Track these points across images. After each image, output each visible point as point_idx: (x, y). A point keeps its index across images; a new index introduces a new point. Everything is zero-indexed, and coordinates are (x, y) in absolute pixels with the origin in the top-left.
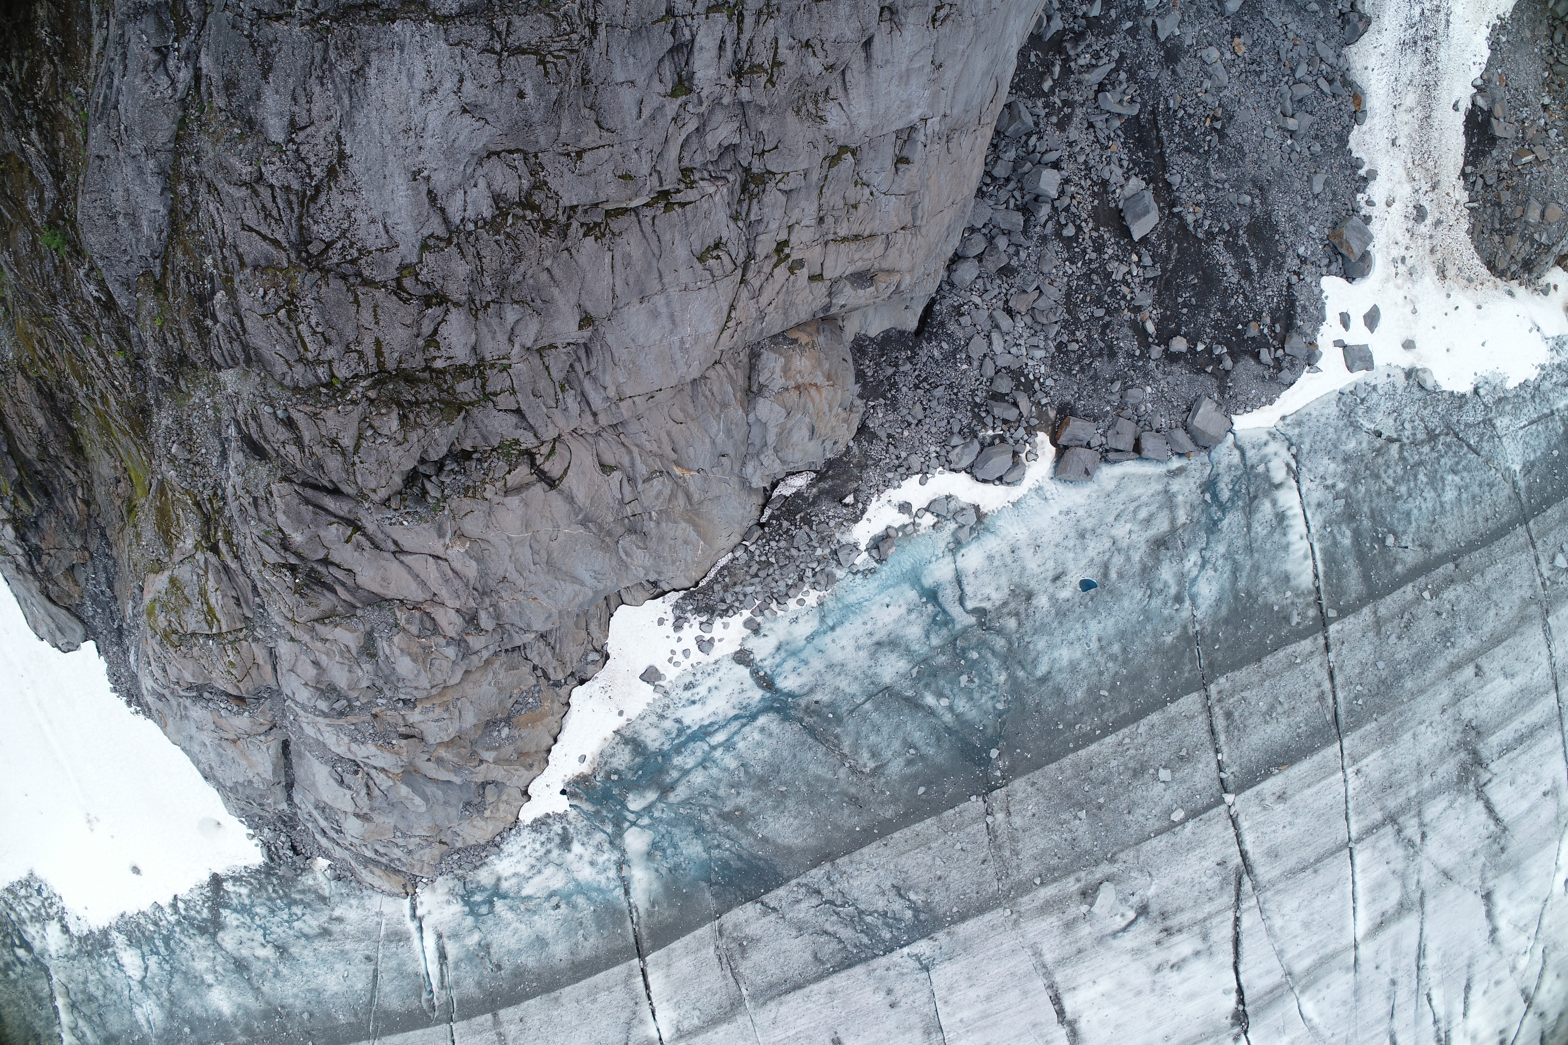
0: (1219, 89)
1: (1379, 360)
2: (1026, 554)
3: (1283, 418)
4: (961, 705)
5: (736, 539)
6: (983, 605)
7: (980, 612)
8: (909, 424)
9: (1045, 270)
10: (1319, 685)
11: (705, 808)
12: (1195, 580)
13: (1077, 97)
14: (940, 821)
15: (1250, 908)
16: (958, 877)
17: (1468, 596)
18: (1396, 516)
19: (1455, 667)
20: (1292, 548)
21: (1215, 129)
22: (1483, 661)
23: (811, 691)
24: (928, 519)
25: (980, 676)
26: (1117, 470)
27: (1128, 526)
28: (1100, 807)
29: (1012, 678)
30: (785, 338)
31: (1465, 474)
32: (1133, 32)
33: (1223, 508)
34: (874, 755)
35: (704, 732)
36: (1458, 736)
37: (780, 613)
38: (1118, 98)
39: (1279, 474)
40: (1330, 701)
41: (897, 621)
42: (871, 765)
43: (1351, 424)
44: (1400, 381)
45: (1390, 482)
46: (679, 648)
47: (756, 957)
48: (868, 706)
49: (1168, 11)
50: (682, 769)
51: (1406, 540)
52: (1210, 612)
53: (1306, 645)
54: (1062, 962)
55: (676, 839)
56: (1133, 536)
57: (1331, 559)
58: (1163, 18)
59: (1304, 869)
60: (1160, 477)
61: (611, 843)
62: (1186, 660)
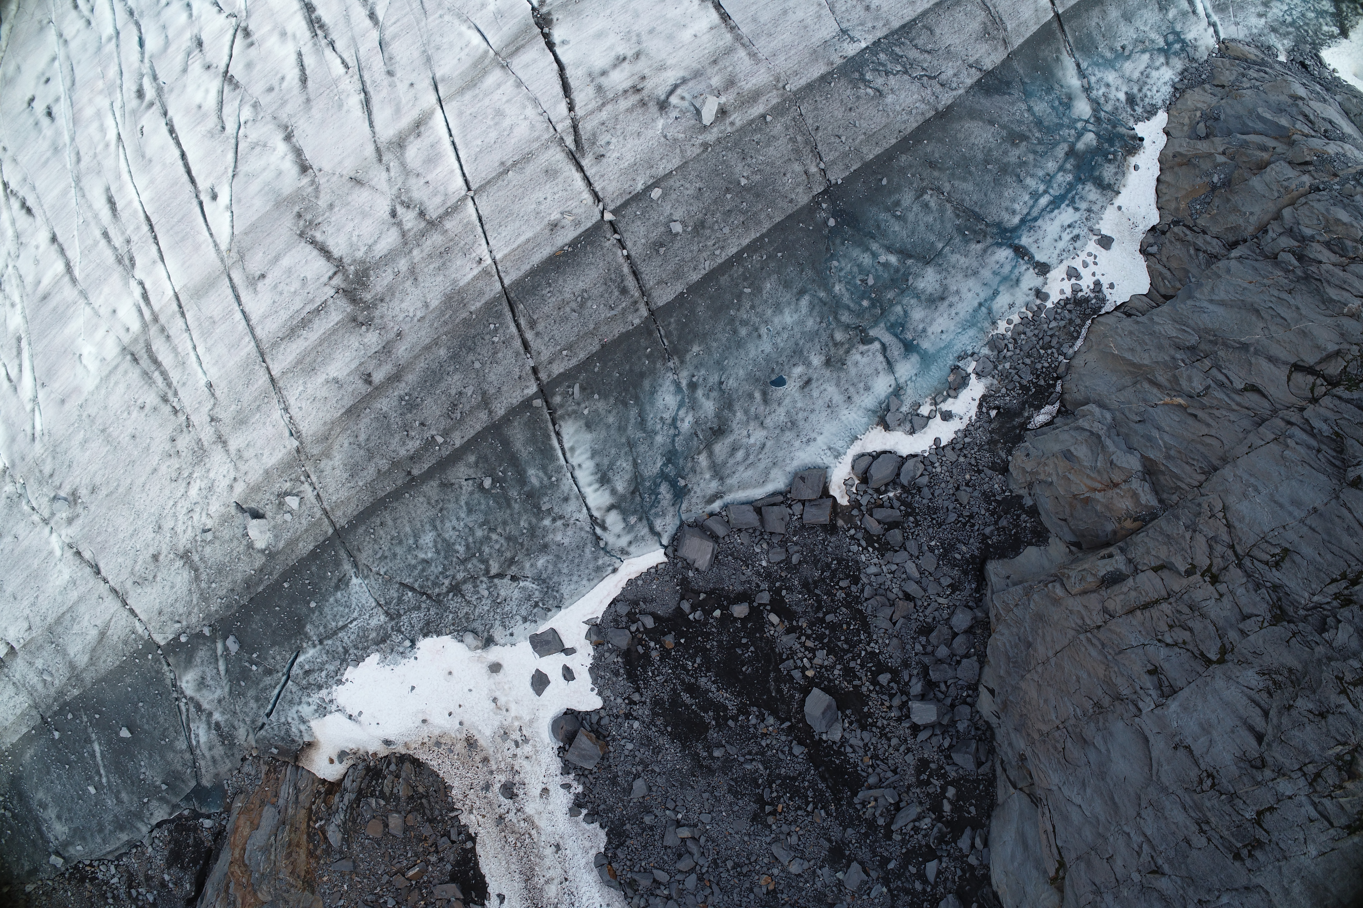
0: (776, 840)
1: (526, 646)
2: (838, 398)
3: (615, 571)
4: (866, 259)
5: (1075, 362)
6: (866, 347)
7: (867, 340)
8: (967, 485)
9: (895, 641)
10: (537, 334)
11: (1040, 142)
12: (680, 406)
13: (918, 790)
14: (862, 158)
15: (562, 121)
16: (836, 113)
17: (392, 447)
18: (483, 507)
19: (395, 378)
20: (589, 454)
21: (769, 804)
22: (364, 389)
23: (985, 251)
24: (925, 410)
25: (855, 286)
26: (770, 488)
27: (752, 440)
28: (728, 190)
29: (829, 290)
30: (1144, 520)
31: (413, 562)
32: (885, 861)
33: (663, 475)
34: (926, 206)
35: (1056, 203)
36: (377, 313)
37: (1024, 310)
38: (881, 801)
39: (614, 520)
40: (522, 322)
41: (933, 320)
42: (926, 197)
43: (544, 581)
44: (498, 633)
45: (494, 536)
46: (1092, 267)
47: (975, 26)
48: (940, 246)
49: (859, 888)
50: (1065, 171)
51: (468, 487)
52: (660, 381)
53: (558, 369)
54: (729, 51)
55: (1054, 114)
56: (745, 433)
57: (546, 453)
58: (862, 881)
59: (515, 164)
60: (730, 491)
61: (1099, 104)
62: (675, 333)
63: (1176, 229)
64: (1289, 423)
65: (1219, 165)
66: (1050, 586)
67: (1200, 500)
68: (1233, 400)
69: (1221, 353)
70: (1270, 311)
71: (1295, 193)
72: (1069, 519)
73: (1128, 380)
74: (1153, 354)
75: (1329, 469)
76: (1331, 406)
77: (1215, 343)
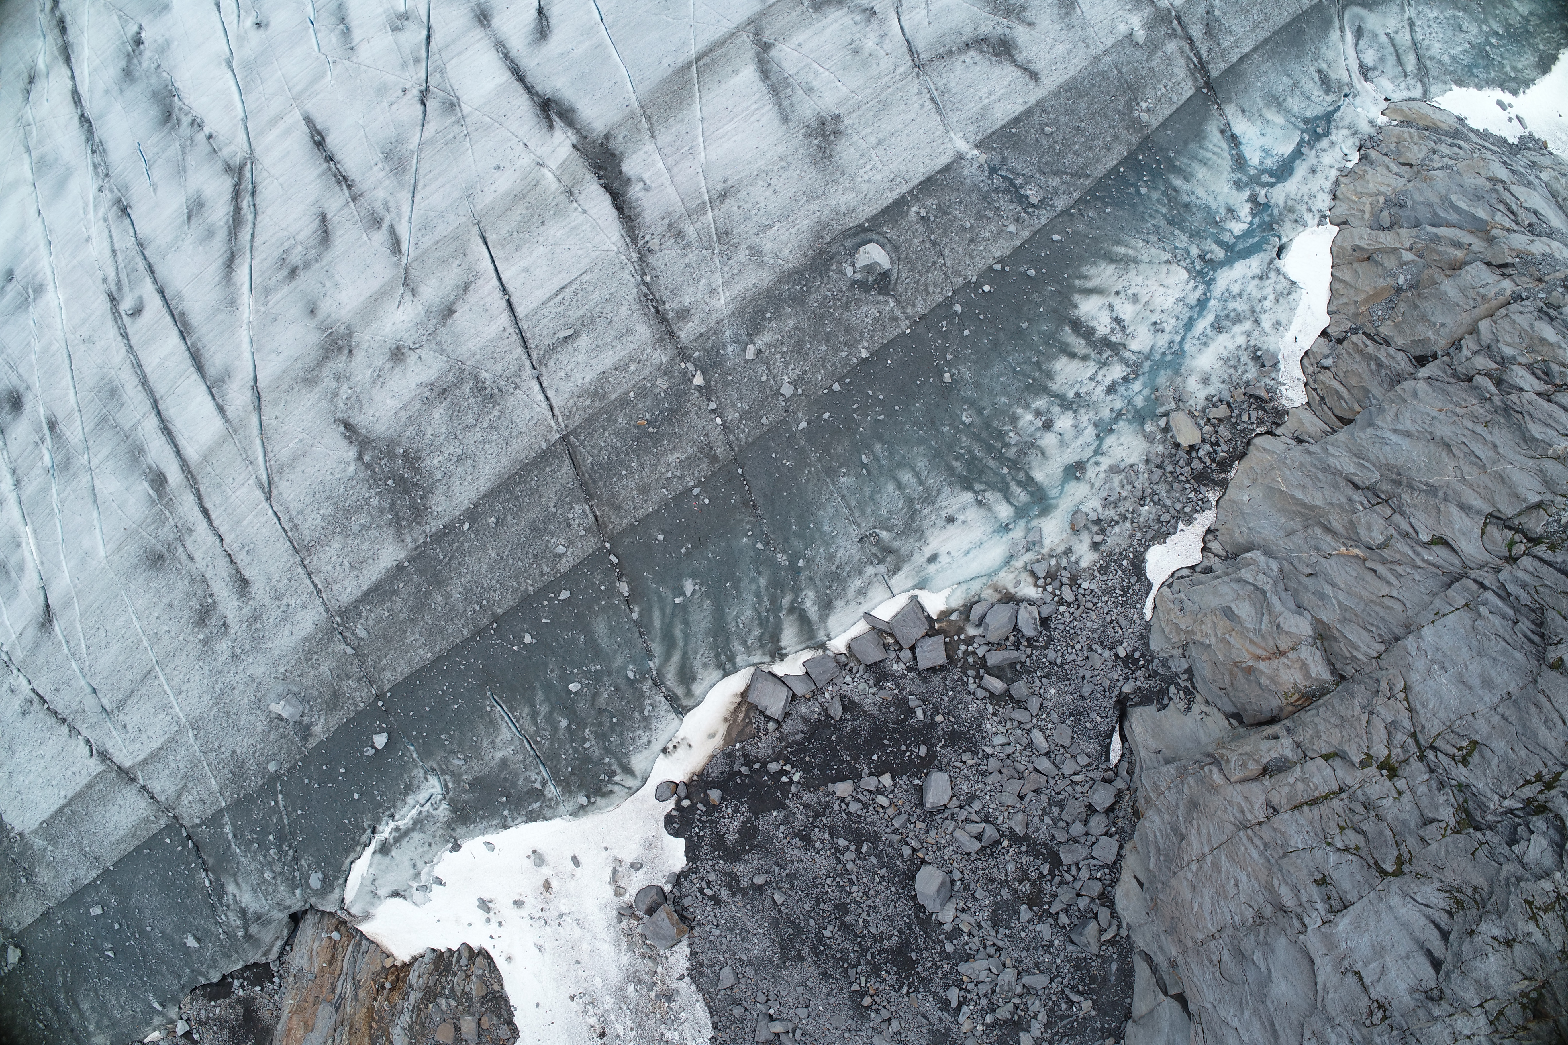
30: (1313, 695)
63: (1354, 338)
64: (1482, 585)
65: (1405, 264)
66: (1206, 768)
67: (1379, 675)
68: (1418, 554)
69: (1406, 497)
70: (1462, 447)
71: (1494, 303)
72: (1230, 689)
73: (1296, 523)
74: (1327, 494)
75: (1527, 645)
76: (1531, 569)
77: (1398, 483)
